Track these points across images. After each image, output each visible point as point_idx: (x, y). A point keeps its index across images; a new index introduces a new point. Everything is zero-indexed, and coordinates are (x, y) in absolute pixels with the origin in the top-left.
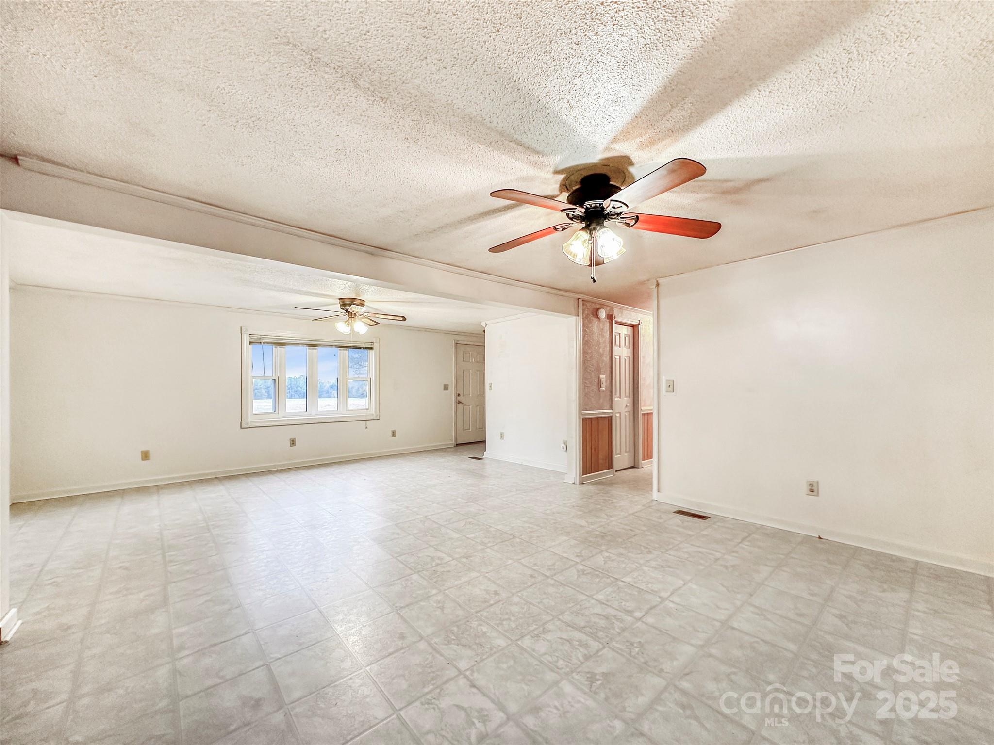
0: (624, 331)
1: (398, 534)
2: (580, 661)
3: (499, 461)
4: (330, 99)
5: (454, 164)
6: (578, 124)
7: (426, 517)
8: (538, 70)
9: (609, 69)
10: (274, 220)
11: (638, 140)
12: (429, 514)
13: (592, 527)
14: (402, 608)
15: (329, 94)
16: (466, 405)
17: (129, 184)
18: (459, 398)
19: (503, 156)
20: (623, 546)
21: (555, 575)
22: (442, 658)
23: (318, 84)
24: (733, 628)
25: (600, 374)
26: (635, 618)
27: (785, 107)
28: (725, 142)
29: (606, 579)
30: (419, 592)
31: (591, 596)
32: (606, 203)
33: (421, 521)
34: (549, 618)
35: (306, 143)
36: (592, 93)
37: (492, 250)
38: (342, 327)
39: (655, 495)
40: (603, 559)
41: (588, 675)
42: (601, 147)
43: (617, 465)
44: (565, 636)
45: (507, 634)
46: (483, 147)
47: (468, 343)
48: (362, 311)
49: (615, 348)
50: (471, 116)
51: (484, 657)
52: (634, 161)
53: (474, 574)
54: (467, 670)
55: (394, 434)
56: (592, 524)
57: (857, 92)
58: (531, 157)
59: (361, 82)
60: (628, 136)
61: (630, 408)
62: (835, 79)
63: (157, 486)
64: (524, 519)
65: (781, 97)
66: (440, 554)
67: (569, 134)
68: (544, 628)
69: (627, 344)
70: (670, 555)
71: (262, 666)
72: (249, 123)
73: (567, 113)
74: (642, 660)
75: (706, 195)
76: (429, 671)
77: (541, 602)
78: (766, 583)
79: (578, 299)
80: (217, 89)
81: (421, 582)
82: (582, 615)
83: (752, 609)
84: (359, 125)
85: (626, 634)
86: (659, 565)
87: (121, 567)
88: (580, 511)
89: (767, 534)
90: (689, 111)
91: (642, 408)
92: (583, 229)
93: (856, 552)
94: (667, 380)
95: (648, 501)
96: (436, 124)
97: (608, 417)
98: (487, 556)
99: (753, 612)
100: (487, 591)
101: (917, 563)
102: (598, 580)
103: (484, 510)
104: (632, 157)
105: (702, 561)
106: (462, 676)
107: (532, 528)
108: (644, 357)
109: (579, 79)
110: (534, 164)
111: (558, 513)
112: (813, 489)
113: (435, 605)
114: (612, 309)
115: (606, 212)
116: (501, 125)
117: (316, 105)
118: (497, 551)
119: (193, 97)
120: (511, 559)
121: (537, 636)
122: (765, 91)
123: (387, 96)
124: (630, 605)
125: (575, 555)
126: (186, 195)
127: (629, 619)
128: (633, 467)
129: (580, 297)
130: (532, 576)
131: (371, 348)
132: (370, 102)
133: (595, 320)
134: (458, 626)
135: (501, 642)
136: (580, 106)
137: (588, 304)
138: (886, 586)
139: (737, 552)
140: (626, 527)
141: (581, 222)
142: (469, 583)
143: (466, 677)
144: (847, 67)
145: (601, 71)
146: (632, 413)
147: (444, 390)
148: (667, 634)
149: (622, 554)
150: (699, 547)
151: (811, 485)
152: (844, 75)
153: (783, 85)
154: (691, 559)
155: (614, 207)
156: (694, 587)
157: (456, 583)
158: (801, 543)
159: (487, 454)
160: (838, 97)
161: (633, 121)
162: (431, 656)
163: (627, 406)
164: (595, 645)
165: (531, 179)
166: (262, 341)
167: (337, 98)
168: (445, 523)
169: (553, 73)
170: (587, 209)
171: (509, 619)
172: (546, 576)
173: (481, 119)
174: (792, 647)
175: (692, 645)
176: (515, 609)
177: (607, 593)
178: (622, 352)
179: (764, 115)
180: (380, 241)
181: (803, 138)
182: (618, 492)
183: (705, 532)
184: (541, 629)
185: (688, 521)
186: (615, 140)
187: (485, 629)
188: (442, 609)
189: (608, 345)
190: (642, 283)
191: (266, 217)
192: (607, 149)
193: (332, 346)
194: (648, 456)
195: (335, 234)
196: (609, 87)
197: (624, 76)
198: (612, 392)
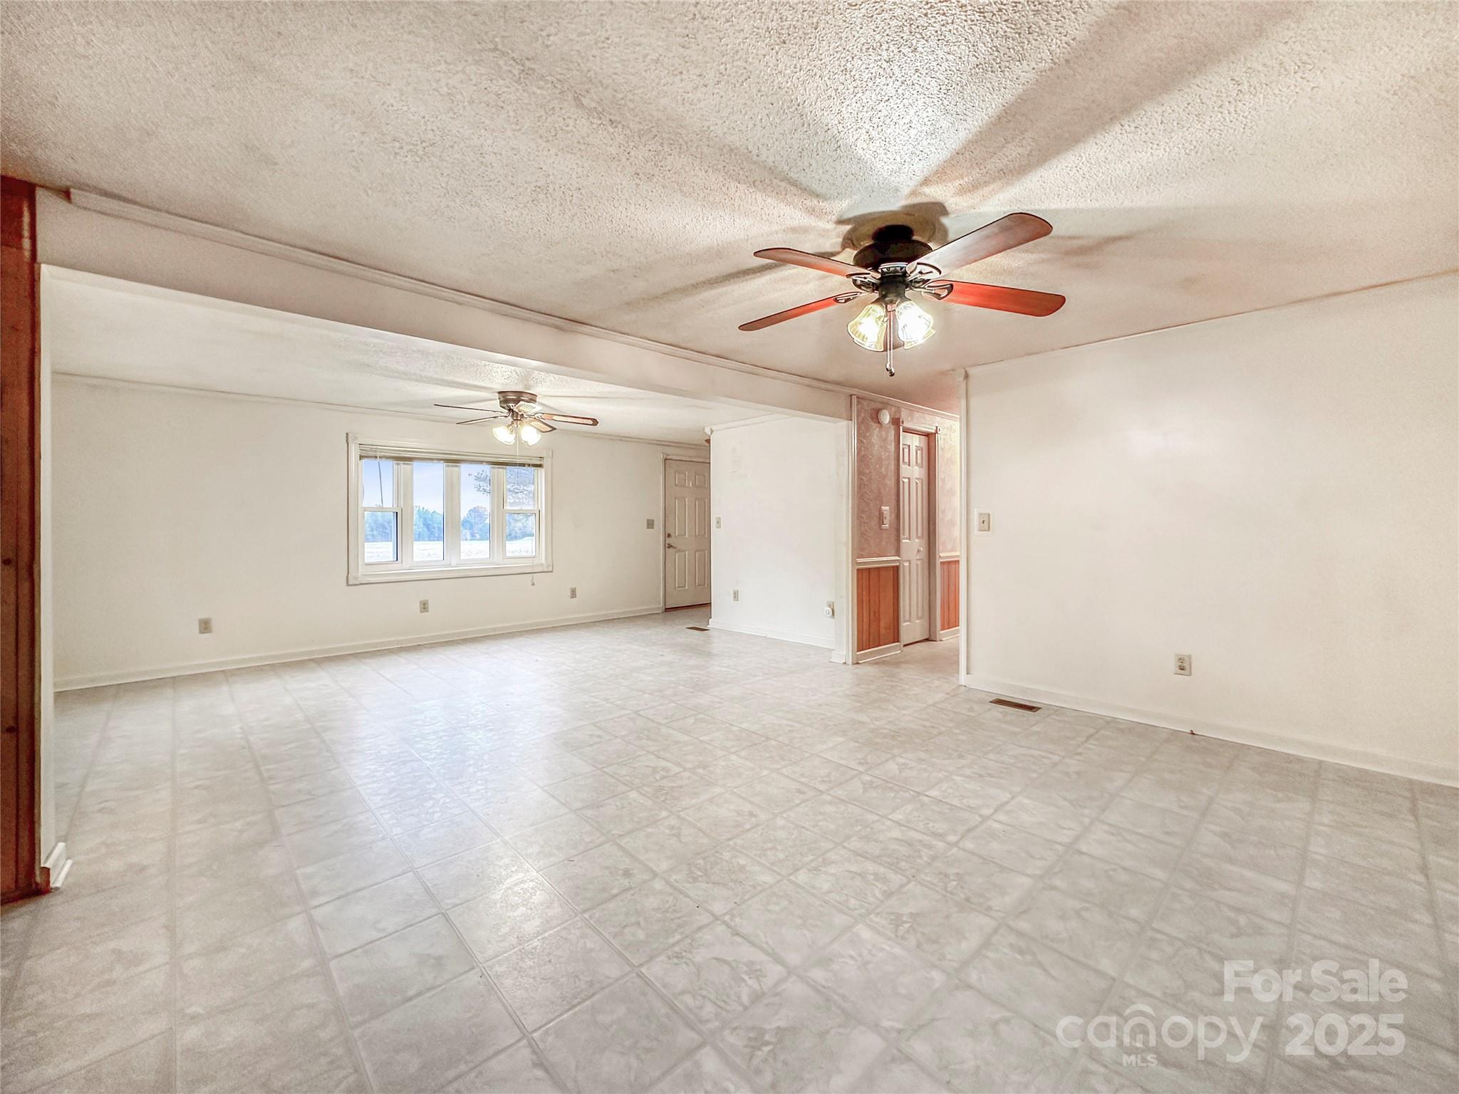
0: (915, 442)
1: (599, 736)
2: (877, 898)
3: (731, 633)
4: (539, 121)
5: (699, 209)
6: (878, 160)
7: (636, 712)
8: (831, 92)
9: (927, 93)
10: (427, 280)
11: (957, 183)
12: (639, 708)
13: (878, 723)
14: (621, 836)
15: (538, 115)
16: (679, 551)
17: (224, 228)
18: (669, 541)
19: (769, 200)
20: (924, 749)
21: (832, 788)
22: (687, 900)
23: (526, 101)
24: (1082, 853)
25: (881, 505)
26: (949, 843)
27: (1155, 146)
28: (1073, 189)
29: (902, 793)
30: (641, 815)
31: (885, 817)
32: (909, 267)
33: (630, 719)
34: (830, 845)
35: (492, 177)
36: (901, 122)
37: (742, 327)
38: (503, 434)
39: (963, 678)
40: (896, 767)
41: (892, 917)
42: (906, 191)
43: (906, 637)
44: (854, 868)
45: (775, 868)
46: (742, 187)
47: (684, 459)
48: (535, 411)
49: (903, 467)
50: (733, 147)
51: (746, 897)
52: (949, 209)
53: (718, 790)
54: (725, 914)
55: (573, 593)
56: (877, 719)
57: (1248, 131)
58: (808, 203)
59: (585, 101)
60: (944, 178)
61: (924, 554)
62: (1220, 115)
63: (223, 671)
64: (780, 714)
65: (1150, 135)
66: (664, 764)
67: (864, 174)
68: (824, 860)
69: (919, 461)
70: (990, 760)
71: (436, 915)
72: (418, 150)
73: (865, 146)
74: (962, 896)
75: (1043, 256)
76: (672, 916)
77: (817, 826)
78: (1123, 794)
79: (851, 396)
80: (383, 104)
81: (642, 801)
82: (876, 841)
83: (1106, 827)
84: (572, 156)
85: (938, 864)
86: (975, 773)
87: (197, 787)
88: (859, 702)
89: (1122, 731)
90: (1029, 148)
91: (941, 555)
92: (877, 301)
93: (1241, 750)
94: (980, 514)
95: (954, 687)
96: (682, 156)
97: (893, 567)
98: (733, 764)
99: (1105, 832)
100: (739, 813)
101: (1321, 762)
102: (892, 795)
103: (720, 703)
104: (946, 205)
105: (1034, 767)
106: (718, 922)
107: (791, 726)
108: (943, 480)
109: (885, 105)
110: (811, 211)
111: (827, 705)
112: (1183, 666)
113: (667, 831)
114: (899, 410)
115: (909, 279)
116: (771, 159)
117: (518, 127)
118: (746, 759)
119: (344, 115)
120: (766, 768)
121: (816, 869)
122: (1129, 126)
123: (619, 119)
124: (941, 827)
125: (857, 761)
126: (305, 243)
127: (940, 845)
128: (927, 640)
129: (853, 393)
130: (800, 792)
131: (540, 466)
132: (595, 126)
133: (874, 425)
134: (704, 859)
135: (767, 878)
136: (883, 138)
137: (865, 403)
138: (1280, 795)
139: (1080, 754)
140: (928, 724)
141: (873, 291)
142: (711, 801)
143: (724, 922)
144: (1236, 101)
145: (915, 95)
146: (926, 560)
147: (648, 528)
148: (994, 863)
149: (923, 760)
150: (1030, 748)
151: (1181, 660)
152: (1232, 110)
153: (1153, 119)
154: (1019, 765)
155: (921, 273)
156: (1026, 801)
157: (694, 801)
158: (1167, 741)
159: (713, 623)
160: (1223, 136)
161: (952, 158)
162: (672, 897)
163: (919, 551)
164: (896, 879)
165: (805, 230)
166: (378, 454)
167: (549, 120)
168: (666, 721)
169: (852, 96)
170: (883, 273)
171: (775, 848)
172: (820, 791)
173: (746, 151)
174: (1159, 873)
175: (1028, 876)
176: (781, 834)
177: (907, 811)
178: (913, 472)
179: (1127, 155)
180: (578, 311)
181: (1176, 185)
182: (906, 673)
183: (1035, 729)
184: (821, 860)
185: (1012, 714)
186: (926, 182)
187: (742, 862)
188: (678, 836)
189: (893, 463)
190: (943, 373)
191: (414, 276)
192: (914, 193)
193: (482, 462)
194: (951, 621)
195: (512, 301)
196: (925, 115)
197: (946, 102)
198: (898, 530)
